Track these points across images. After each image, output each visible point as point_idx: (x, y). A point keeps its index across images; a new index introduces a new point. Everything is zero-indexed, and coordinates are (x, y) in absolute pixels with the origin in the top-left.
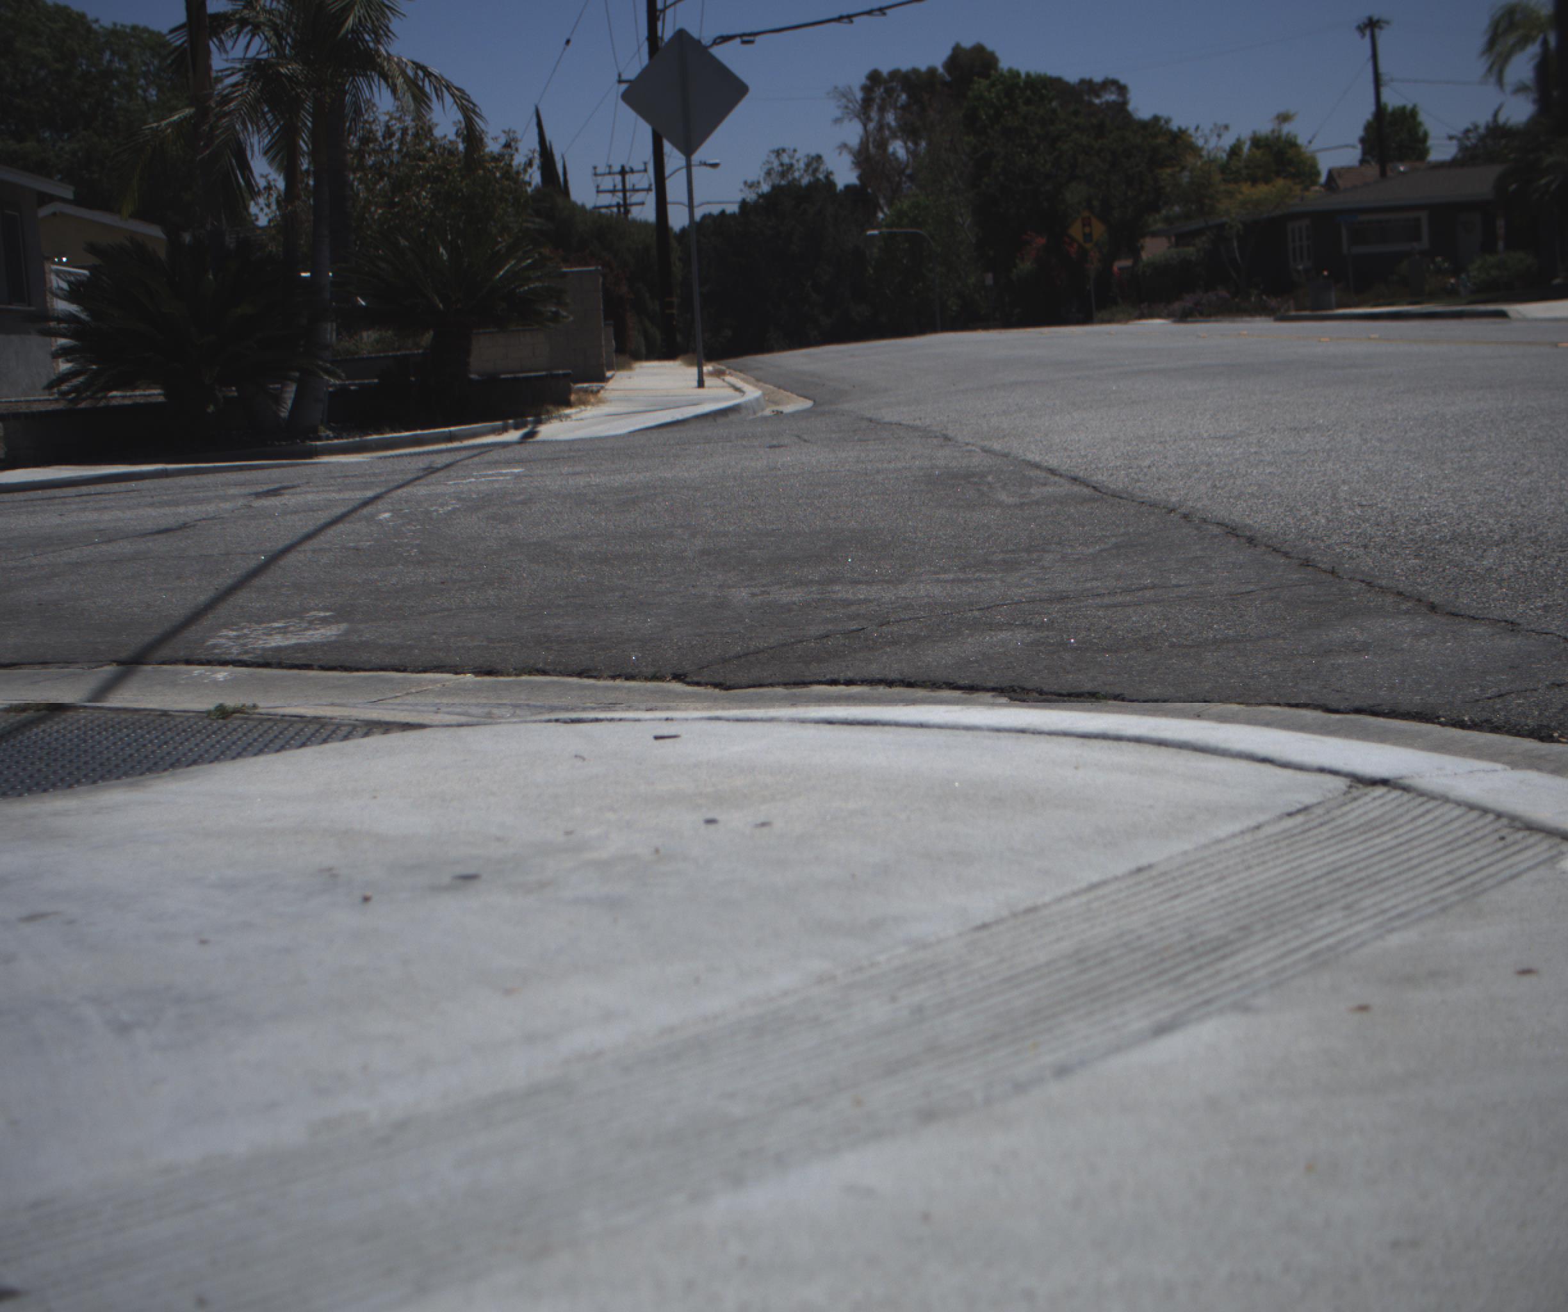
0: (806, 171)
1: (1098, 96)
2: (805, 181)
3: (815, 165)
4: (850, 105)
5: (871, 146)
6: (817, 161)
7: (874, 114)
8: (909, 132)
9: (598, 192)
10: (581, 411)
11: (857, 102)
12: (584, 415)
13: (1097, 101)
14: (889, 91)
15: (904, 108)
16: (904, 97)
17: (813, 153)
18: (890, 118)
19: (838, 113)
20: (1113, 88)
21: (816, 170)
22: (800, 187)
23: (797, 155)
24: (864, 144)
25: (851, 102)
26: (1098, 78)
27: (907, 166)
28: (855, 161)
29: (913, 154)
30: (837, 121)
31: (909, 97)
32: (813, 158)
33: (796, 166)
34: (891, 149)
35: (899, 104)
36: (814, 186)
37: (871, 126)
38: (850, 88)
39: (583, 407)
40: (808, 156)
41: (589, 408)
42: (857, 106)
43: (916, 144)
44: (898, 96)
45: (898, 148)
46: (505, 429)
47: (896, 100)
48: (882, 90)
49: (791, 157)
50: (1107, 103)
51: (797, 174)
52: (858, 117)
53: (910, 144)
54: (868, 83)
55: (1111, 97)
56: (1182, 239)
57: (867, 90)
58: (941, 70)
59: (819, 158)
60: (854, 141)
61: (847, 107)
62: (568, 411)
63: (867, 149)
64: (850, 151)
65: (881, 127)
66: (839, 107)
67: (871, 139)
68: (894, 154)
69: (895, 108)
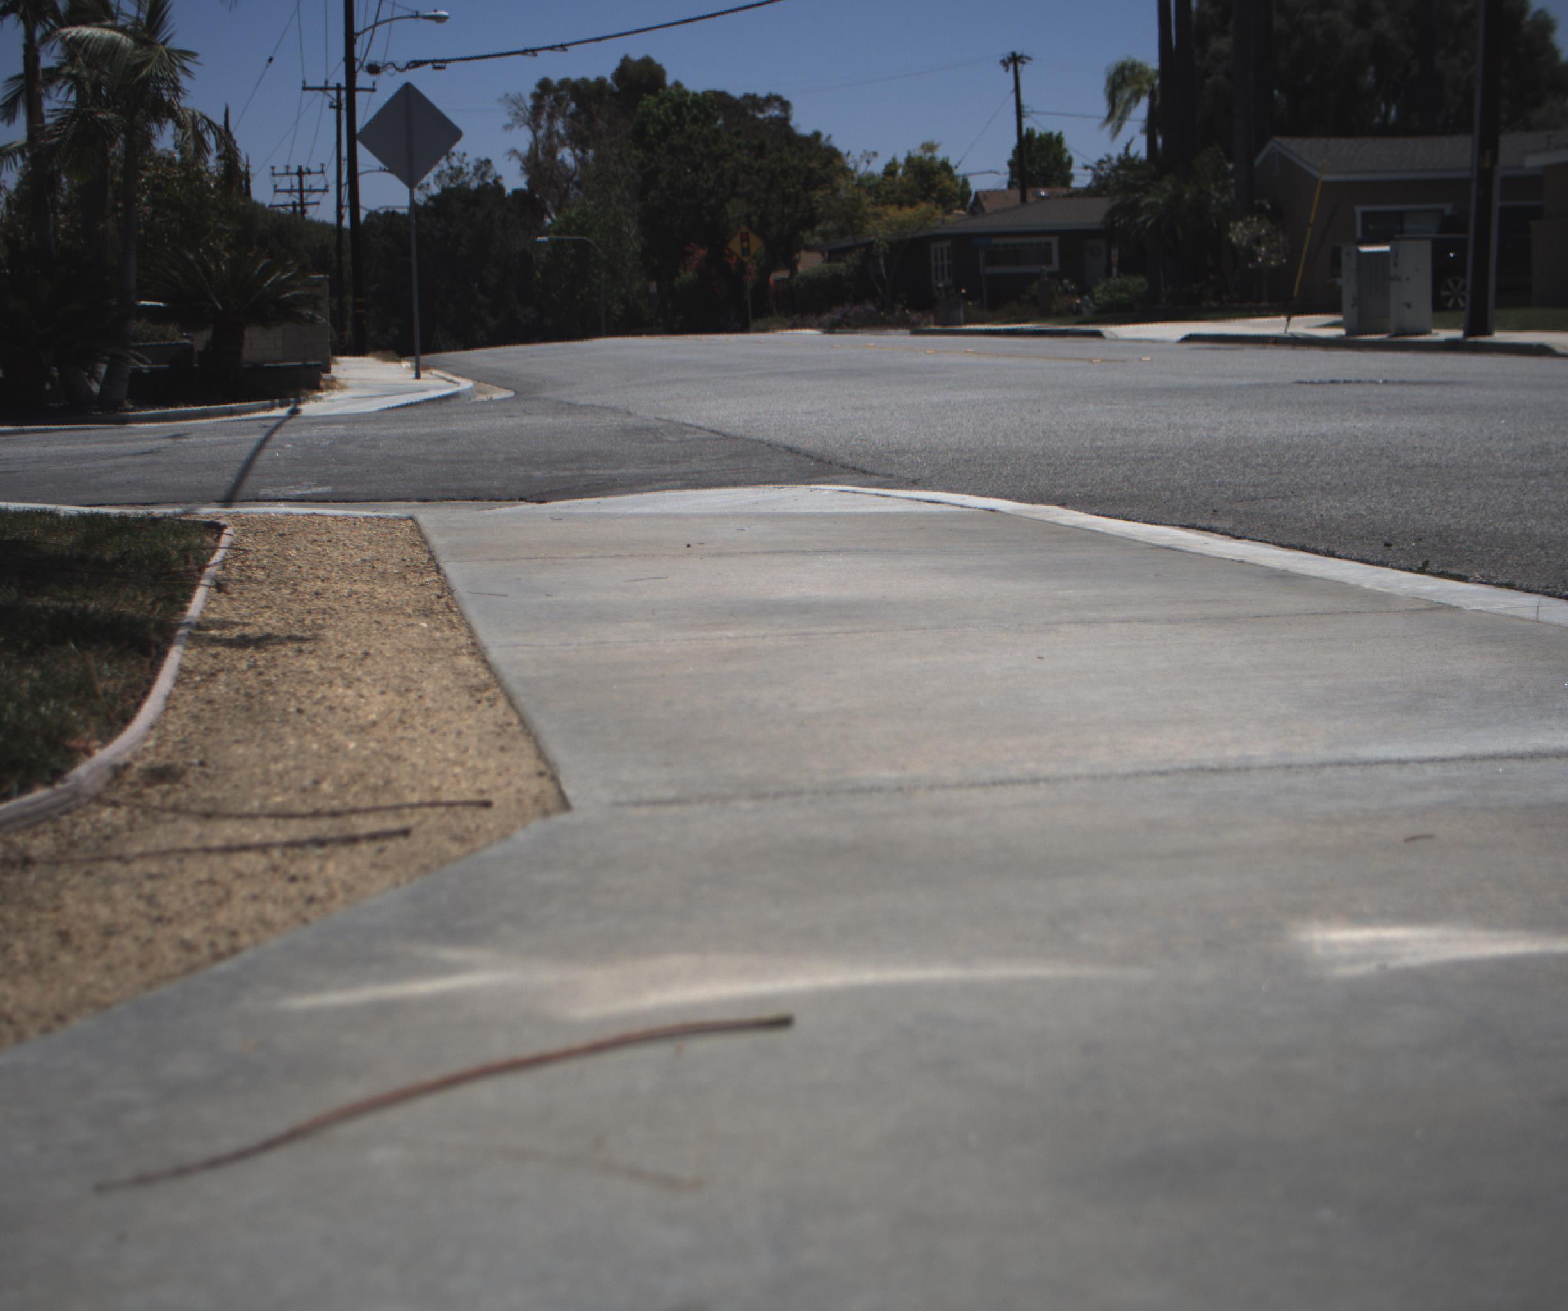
0: (475, 175)
1: (762, 111)
2: (474, 185)
3: (483, 169)
4: (521, 113)
5: (540, 153)
6: (486, 165)
7: (543, 122)
8: (578, 140)
9: (276, 191)
10: (330, 394)
11: (527, 110)
12: (332, 398)
13: (761, 116)
14: (559, 100)
15: (572, 116)
16: (573, 105)
17: (483, 158)
18: (559, 126)
19: (508, 120)
20: (776, 104)
21: (484, 175)
22: (469, 190)
23: (467, 160)
24: (533, 150)
25: (521, 109)
26: (762, 93)
27: (575, 173)
28: (524, 166)
29: (581, 161)
30: (508, 127)
31: (578, 105)
32: (481, 162)
33: (465, 170)
34: (559, 157)
35: (568, 113)
36: (483, 189)
37: (541, 133)
38: (520, 96)
39: (331, 392)
40: (477, 160)
41: (336, 392)
42: (527, 114)
43: (584, 151)
44: (568, 105)
45: (567, 155)
46: (272, 407)
47: (566, 108)
48: (552, 98)
49: (461, 161)
50: (770, 118)
51: (467, 179)
52: (529, 124)
53: (578, 152)
54: (538, 91)
55: (775, 112)
56: (834, 255)
57: (537, 97)
58: (609, 81)
59: (488, 162)
60: (524, 147)
61: (517, 114)
62: (319, 394)
63: (536, 156)
64: (520, 157)
65: (550, 134)
66: (509, 114)
67: (540, 146)
68: (562, 161)
69: (564, 116)
